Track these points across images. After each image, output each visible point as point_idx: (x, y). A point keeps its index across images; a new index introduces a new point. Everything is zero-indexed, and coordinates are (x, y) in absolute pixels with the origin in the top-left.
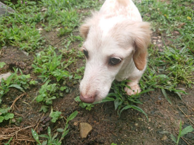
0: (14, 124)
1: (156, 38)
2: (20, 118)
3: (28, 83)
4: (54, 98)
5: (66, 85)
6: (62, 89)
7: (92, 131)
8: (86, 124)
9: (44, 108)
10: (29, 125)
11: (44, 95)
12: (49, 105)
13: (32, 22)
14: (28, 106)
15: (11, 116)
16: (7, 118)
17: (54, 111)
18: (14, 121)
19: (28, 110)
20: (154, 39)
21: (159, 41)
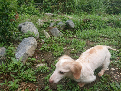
1: (118, 73)
2: (37, 82)
3: (46, 70)
9: (46, 83)
10: (38, 86)
11: (48, 78)
12: (48, 82)
14: (42, 79)
15: (35, 80)
16: (33, 80)
17: (48, 86)
18: (35, 82)
19: (41, 81)
20: (116, 73)
21: (118, 76)
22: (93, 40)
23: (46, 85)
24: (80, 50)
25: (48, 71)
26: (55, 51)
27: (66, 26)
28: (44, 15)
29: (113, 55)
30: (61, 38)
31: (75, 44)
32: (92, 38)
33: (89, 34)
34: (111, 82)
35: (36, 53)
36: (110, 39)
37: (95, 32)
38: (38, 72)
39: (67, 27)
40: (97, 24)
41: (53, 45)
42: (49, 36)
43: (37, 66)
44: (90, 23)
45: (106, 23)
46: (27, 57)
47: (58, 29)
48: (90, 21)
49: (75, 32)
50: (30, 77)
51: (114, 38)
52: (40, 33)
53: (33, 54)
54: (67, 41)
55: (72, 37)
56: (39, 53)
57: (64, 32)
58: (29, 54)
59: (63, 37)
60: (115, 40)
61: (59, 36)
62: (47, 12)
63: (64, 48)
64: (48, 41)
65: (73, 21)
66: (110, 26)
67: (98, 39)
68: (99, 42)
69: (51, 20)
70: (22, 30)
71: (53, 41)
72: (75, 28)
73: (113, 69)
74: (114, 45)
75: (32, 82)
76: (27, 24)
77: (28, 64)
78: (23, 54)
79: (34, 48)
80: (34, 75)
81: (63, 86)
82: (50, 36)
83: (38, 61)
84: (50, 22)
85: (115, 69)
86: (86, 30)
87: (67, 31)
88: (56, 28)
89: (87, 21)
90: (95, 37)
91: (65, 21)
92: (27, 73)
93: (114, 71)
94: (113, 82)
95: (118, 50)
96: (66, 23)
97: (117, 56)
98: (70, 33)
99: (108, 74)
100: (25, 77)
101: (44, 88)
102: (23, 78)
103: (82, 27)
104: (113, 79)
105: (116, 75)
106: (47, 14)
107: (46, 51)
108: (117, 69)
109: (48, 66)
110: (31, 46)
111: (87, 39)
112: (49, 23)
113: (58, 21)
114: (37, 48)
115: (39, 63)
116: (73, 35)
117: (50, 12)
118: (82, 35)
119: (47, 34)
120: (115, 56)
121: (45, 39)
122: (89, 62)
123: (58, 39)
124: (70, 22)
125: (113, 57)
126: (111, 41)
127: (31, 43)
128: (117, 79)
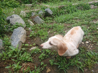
0: (32, 62)
1: (91, 44)
2: (34, 61)
3: (39, 51)
4: (44, 58)
5: (49, 55)
6: (47, 56)
7: (50, 72)
8: (49, 69)
9: (40, 60)
10: (35, 64)
11: (41, 57)
12: (42, 60)
13: (48, 28)
14: (37, 58)
15: (32, 60)
16: (31, 60)
17: (43, 62)
18: (32, 61)
19: (36, 59)
20: (90, 45)
21: (91, 46)
22: (69, 23)
23: (41, 62)
24: (61, 32)
25: (40, 52)
26: (42, 36)
27: (45, 13)
28: (24, 6)
29: (85, 31)
30: (43, 24)
31: (56, 27)
32: (68, 21)
33: (65, 18)
34: (87, 51)
35: (27, 40)
36: (81, 20)
37: (70, 16)
38: (32, 54)
39: (46, 15)
40: (69, 9)
41: (39, 31)
42: (33, 24)
43: (30, 50)
44: (64, 9)
45: (76, 7)
46: (21, 44)
47: (40, 17)
48: (64, 7)
49: (54, 18)
50: (28, 59)
51: (84, 18)
52: (26, 22)
53: (25, 41)
54: (49, 26)
55: (52, 22)
56: (29, 39)
57: (45, 19)
58: (22, 41)
59: (45, 24)
60: (85, 20)
61: (42, 23)
62: (26, 3)
63: (48, 32)
64: (34, 28)
65: (51, 9)
66: (80, 9)
67: (72, 21)
68: (74, 24)
69: (32, 10)
70: (11, 22)
71: (38, 27)
72: (53, 14)
73: (87, 42)
74: (85, 24)
75: (30, 62)
76: (14, 16)
77: (23, 49)
78: (18, 42)
79: (25, 36)
80: (30, 57)
81: (54, 60)
82: (35, 24)
83: (31, 45)
84: (32, 12)
85: (89, 42)
86: (62, 15)
87: (47, 18)
88: (38, 17)
89: (62, 7)
90: (70, 20)
91: (44, 10)
92: (25, 56)
93: (88, 44)
94: (89, 51)
95: (88, 28)
96: (45, 12)
97: (88, 32)
98: (50, 19)
99: (84, 46)
100: (24, 59)
101: (40, 64)
102: (22, 60)
103: (58, 13)
104: (89, 49)
105: (90, 46)
106: (26, 5)
107: (35, 37)
108: (90, 41)
109: (39, 48)
110: (22, 35)
111: (64, 23)
112: (30, 13)
113: (38, 11)
114: (27, 35)
115: (31, 47)
116: (52, 20)
117: (29, 3)
118: (60, 20)
119: (32, 22)
120: (87, 32)
121: (31, 27)
122: (72, 41)
123: (41, 26)
124: (48, 10)
125: (86, 33)
126: (82, 21)
127: (22, 32)
128: (91, 48)
